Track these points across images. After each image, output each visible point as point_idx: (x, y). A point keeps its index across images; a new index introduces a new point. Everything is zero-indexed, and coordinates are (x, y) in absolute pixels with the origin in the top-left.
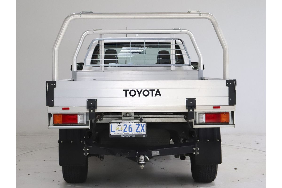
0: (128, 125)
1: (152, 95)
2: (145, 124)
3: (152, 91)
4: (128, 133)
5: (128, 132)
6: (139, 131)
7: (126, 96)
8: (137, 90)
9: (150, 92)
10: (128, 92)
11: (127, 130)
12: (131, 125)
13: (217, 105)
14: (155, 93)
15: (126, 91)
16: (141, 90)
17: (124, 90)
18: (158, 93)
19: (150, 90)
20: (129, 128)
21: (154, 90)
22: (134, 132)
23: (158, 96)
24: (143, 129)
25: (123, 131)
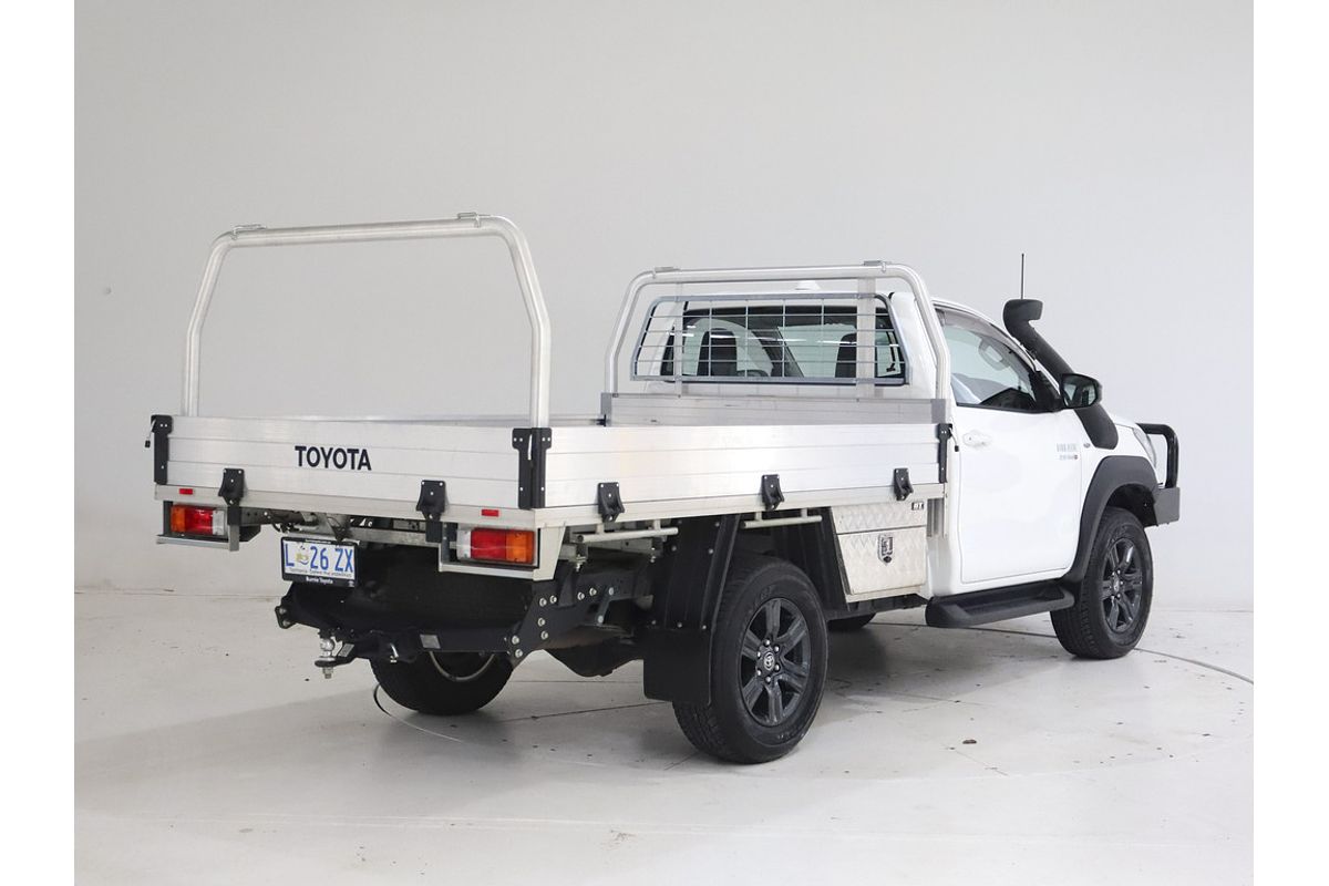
0: (320, 547)
1: (353, 467)
2: (352, 548)
3: (353, 452)
4: (320, 572)
5: (320, 569)
6: (341, 570)
7: (300, 465)
8: (322, 449)
9: (349, 455)
10: (305, 453)
11: (317, 562)
12: (324, 549)
13: (490, 504)
14: (358, 457)
15: (300, 449)
16: (331, 449)
17: (297, 448)
18: (364, 461)
19: (349, 451)
20: (322, 557)
21: (357, 451)
22: (331, 572)
23: (364, 468)
24: (349, 564)
25: (309, 564)
